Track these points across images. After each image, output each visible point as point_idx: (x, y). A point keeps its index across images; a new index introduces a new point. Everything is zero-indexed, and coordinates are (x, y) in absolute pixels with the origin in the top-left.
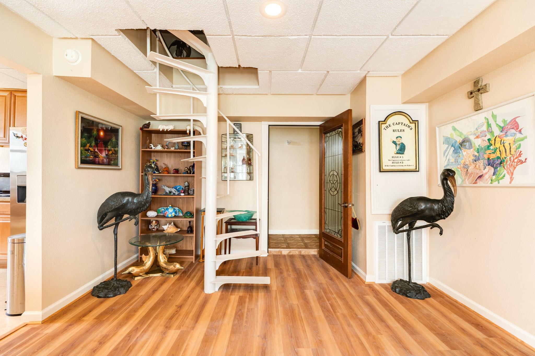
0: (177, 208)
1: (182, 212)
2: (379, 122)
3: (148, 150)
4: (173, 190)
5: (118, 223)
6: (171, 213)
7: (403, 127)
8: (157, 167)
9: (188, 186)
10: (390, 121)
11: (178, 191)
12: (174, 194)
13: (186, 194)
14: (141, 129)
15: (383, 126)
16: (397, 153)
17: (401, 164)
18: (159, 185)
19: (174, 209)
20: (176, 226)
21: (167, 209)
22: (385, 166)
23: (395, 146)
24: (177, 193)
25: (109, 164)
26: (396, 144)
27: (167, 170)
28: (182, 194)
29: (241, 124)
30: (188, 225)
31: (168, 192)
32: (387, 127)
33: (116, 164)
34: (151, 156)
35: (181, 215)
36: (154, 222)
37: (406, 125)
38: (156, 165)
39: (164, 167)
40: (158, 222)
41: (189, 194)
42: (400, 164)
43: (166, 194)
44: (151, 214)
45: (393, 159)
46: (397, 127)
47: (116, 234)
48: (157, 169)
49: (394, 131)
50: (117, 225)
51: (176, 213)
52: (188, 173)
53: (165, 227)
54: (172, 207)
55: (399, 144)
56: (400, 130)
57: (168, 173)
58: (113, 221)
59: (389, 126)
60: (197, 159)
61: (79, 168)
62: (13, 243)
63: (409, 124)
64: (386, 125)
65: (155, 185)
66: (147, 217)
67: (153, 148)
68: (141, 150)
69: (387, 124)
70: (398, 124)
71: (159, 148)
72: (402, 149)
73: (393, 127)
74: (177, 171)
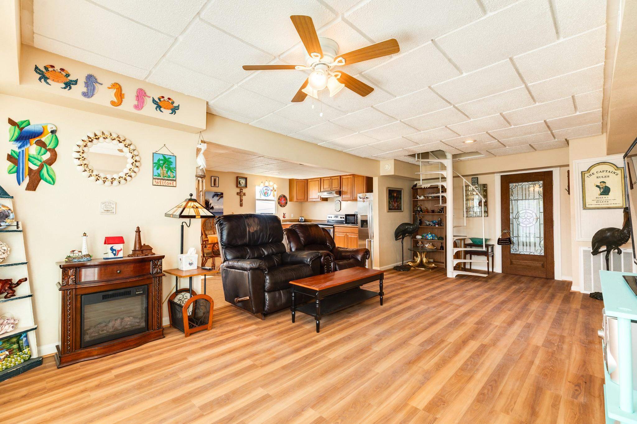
0: (434, 235)
1: (437, 237)
2: (582, 172)
3: (416, 199)
4: (431, 223)
5: (404, 238)
6: (430, 237)
7: (608, 174)
8: (421, 209)
9: (441, 221)
10: (594, 170)
11: (434, 223)
12: (432, 226)
13: (440, 225)
14: (412, 188)
15: (586, 175)
16: (601, 194)
17: (606, 203)
18: (423, 220)
19: (432, 235)
20: (433, 245)
21: (428, 235)
22: (589, 205)
23: (599, 189)
24: (433, 225)
25: (398, 209)
26: (600, 188)
27: (427, 211)
28: (437, 226)
29: (477, 178)
30: (441, 245)
31: (428, 224)
32: (590, 175)
33: (401, 209)
34: (417, 203)
35: (437, 239)
36: (420, 242)
37: (611, 172)
38: (420, 208)
39: (425, 209)
40: (422, 243)
41: (441, 226)
42: (604, 203)
43: (427, 225)
44: (419, 237)
45: (598, 199)
46: (600, 175)
47: (402, 243)
48: (421, 211)
49: (597, 177)
50: (403, 238)
51: (433, 237)
52: (439, 212)
53: (427, 246)
54: (431, 233)
55: (602, 188)
56: (604, 177)
57: (428, 213)
58: (401, 237)
59: (592, 174)
60: (444, 205)
61: (388, 212)
62: (368, 241)
63: (614, 171)
64: (589, 174)
65: (420, 220)
66: (416, 238)
67: (419, 198)
68: (412, 200)
69: (591, 173)
70: (602, 172)
71: (422, 198)
72: (606, 191)
73: (596, 175)
74: (433, 211)
